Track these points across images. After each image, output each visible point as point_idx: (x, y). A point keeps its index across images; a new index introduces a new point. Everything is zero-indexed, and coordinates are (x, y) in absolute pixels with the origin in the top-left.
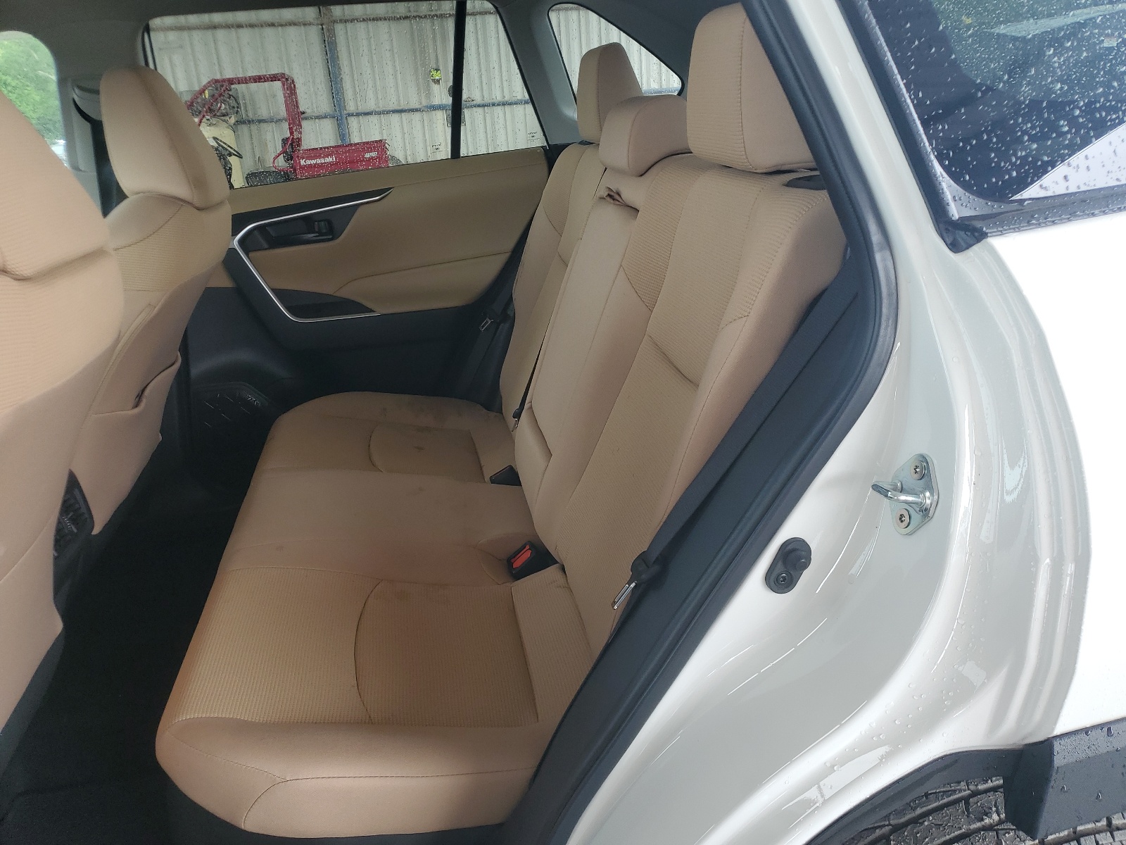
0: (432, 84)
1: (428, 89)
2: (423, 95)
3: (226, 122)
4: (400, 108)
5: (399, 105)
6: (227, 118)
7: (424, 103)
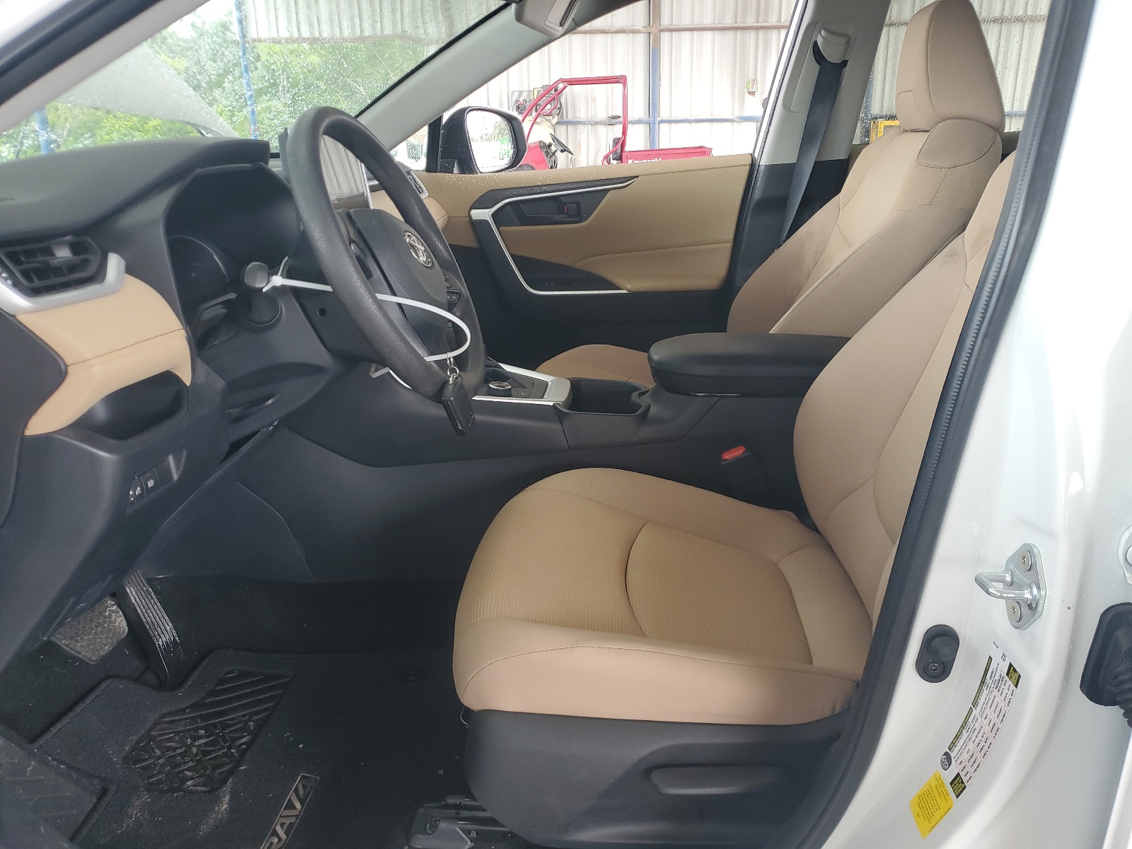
0: (747, 96)
1: (742, 101)
2: (737, 105)
3: (550, 121)
4: (713, 117)
5: (712, 115)
6: (551, 117)
7: (737, 114)
